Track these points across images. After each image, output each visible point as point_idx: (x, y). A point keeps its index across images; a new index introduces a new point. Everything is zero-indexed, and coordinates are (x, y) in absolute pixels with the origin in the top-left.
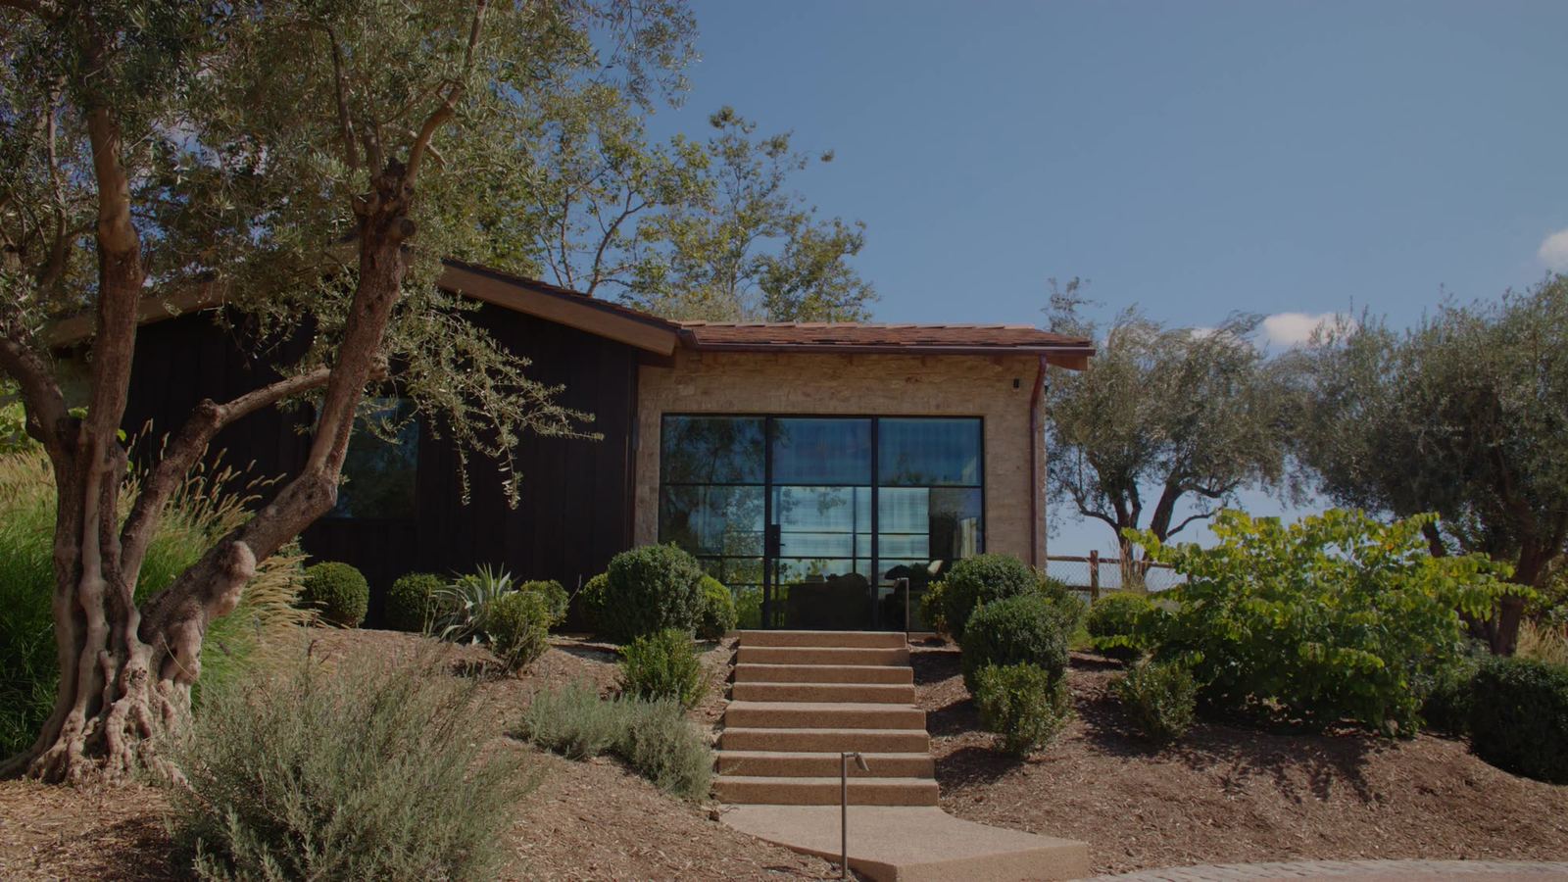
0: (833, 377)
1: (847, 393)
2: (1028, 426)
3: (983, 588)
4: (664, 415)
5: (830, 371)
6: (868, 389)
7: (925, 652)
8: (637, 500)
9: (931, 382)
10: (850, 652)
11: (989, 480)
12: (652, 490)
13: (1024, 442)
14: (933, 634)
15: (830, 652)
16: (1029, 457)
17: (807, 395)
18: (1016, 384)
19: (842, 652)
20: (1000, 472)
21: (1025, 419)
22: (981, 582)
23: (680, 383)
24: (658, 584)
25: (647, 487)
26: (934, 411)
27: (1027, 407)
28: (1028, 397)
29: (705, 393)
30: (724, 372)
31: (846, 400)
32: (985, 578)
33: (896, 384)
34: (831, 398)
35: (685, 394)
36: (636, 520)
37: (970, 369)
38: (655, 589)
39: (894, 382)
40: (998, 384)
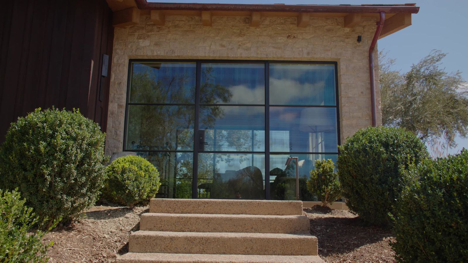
0: (240, 35)
1: (249, 45)
2: (368, 66)
3: (385, 156)
4: (131, 61)
5: (239, 31)
6: (262, 42)
7: (320, 219)
8: (109, 113)
9: (303, 39)
10: (250, 219)
11: (343, 101)
12: (120, 106)
13: (366, 75)
14: (320, 203)
15: (231, 219)
16: (369, 86)
17: (223, 46)
18: (359, 39)
19: (243, 219)
20: (350, 95)
21: (366, 61)
22: (382, 149)
23: (140, 38)
24: (42, 145)
25: (116, 104)
26: (306, 58)
27: (367, 54)
28: (367, 48)
29: (156, 44)
30: (169, 32)
31: (247, 49)
32: (386, 145)
33: (281, 40)
34: (239, 48)
35: (143, 45)
36: (108, 126)
37: (329, 30)
38: (37, 150)
39: (279, 38)
40: (347, 40)
